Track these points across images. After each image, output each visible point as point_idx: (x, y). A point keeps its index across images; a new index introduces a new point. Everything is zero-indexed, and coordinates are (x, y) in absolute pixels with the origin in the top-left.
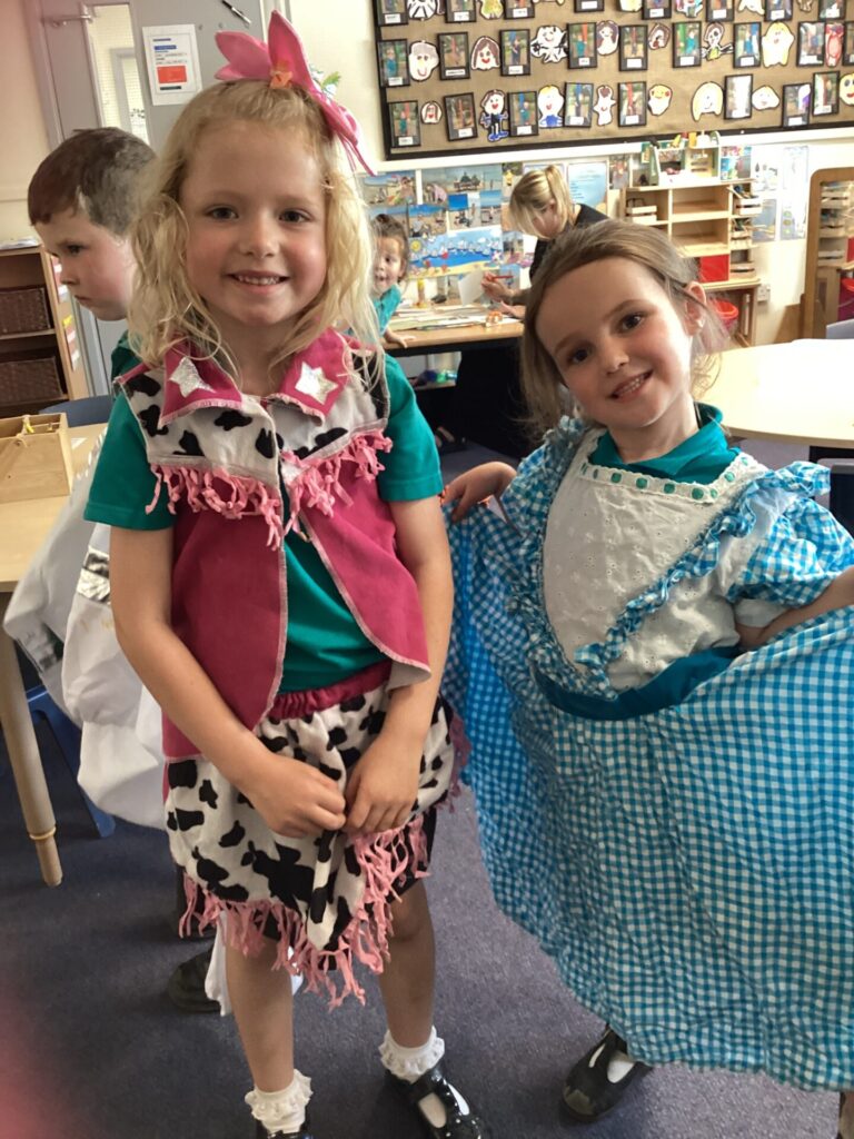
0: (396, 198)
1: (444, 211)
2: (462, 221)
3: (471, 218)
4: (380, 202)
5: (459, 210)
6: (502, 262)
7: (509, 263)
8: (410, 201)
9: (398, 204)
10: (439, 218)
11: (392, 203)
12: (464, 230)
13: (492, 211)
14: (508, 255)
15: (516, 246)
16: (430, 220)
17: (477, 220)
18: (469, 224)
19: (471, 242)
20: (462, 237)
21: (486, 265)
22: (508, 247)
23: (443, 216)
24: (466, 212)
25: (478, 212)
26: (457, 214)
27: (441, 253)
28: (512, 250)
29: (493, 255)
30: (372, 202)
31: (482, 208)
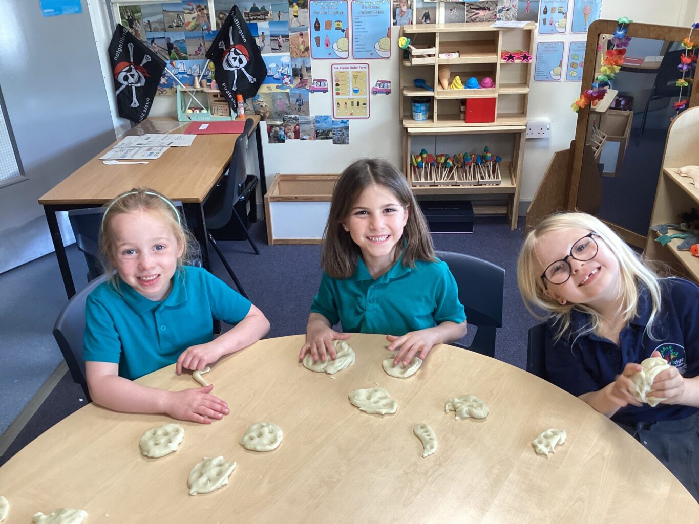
0: (193, 24)
3: (261, 45)
4: (177, 26)
6: (292, 86)
7: (298, 87)
8: (205, 27)
9: (194, 29)
11: (189, 28)
13: (281, 40)
14: (297, 81)
15: (304, 72)
21: (277, 87)
22: (297, 73)
24: (256, 40)
25: (268, 40)
28: (301, 76)
29: (283, 79)
30: (170, 27)
31: (272, 36)
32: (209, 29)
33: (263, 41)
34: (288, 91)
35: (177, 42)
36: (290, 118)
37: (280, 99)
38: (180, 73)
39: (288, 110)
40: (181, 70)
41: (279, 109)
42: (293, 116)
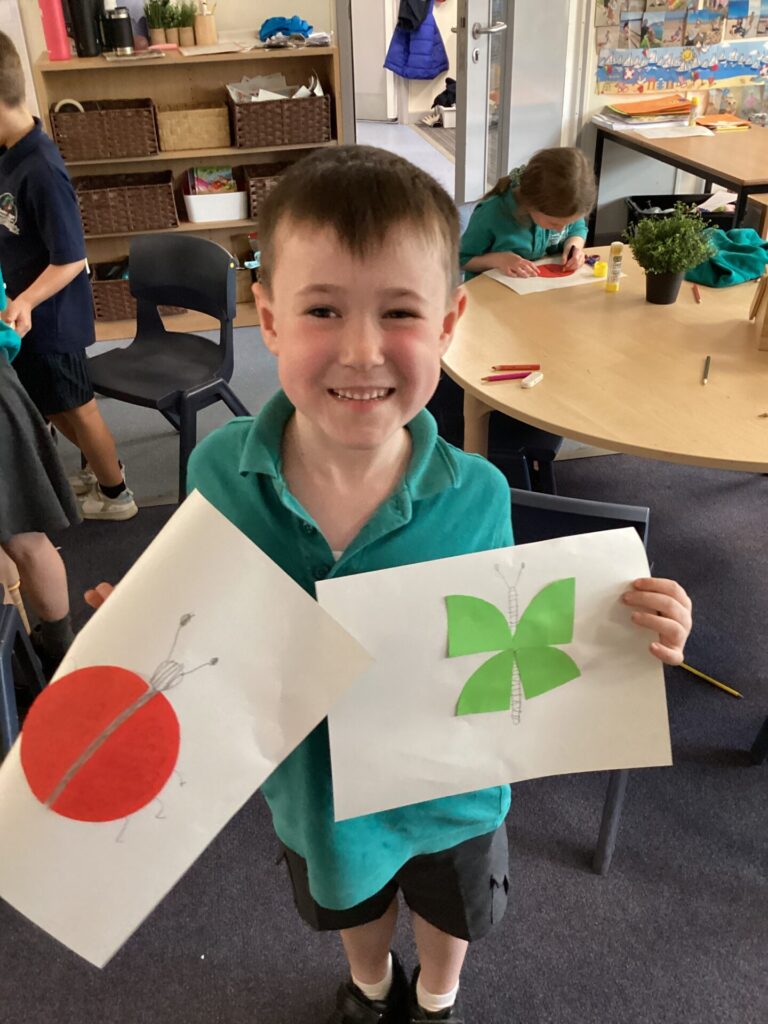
0: (677, 1)
1: (722, 19)
2: (739, 30)
3: (747, 28)
4: (660, 5)
5: (738, 19)
8: (691, 6)
9: (678, 8)
10: (716, 26)
11: (672, 7)
12: (739, 40)
16: (707, 28)
17: (753, 31)
18: (743, 36)
19: (743, 55)
20: (734, 48)
21: (752, 80)
23: (721, 24)
24: (744, 21)
25: (756, 22)
26: (735, 22)
27: (711, 64)
29: (761, 69)
30: (652, 5)
31: (762, 16)
32: (694, 8)
33: (751, 22)
34: (762, 83)
35: (655, 24)
36: (757, 117)
37: (752, 94)
38: (650, 65)
39: (756, 108)
40: (652, 61)
41: (748, 106)
42: (760, 115)
